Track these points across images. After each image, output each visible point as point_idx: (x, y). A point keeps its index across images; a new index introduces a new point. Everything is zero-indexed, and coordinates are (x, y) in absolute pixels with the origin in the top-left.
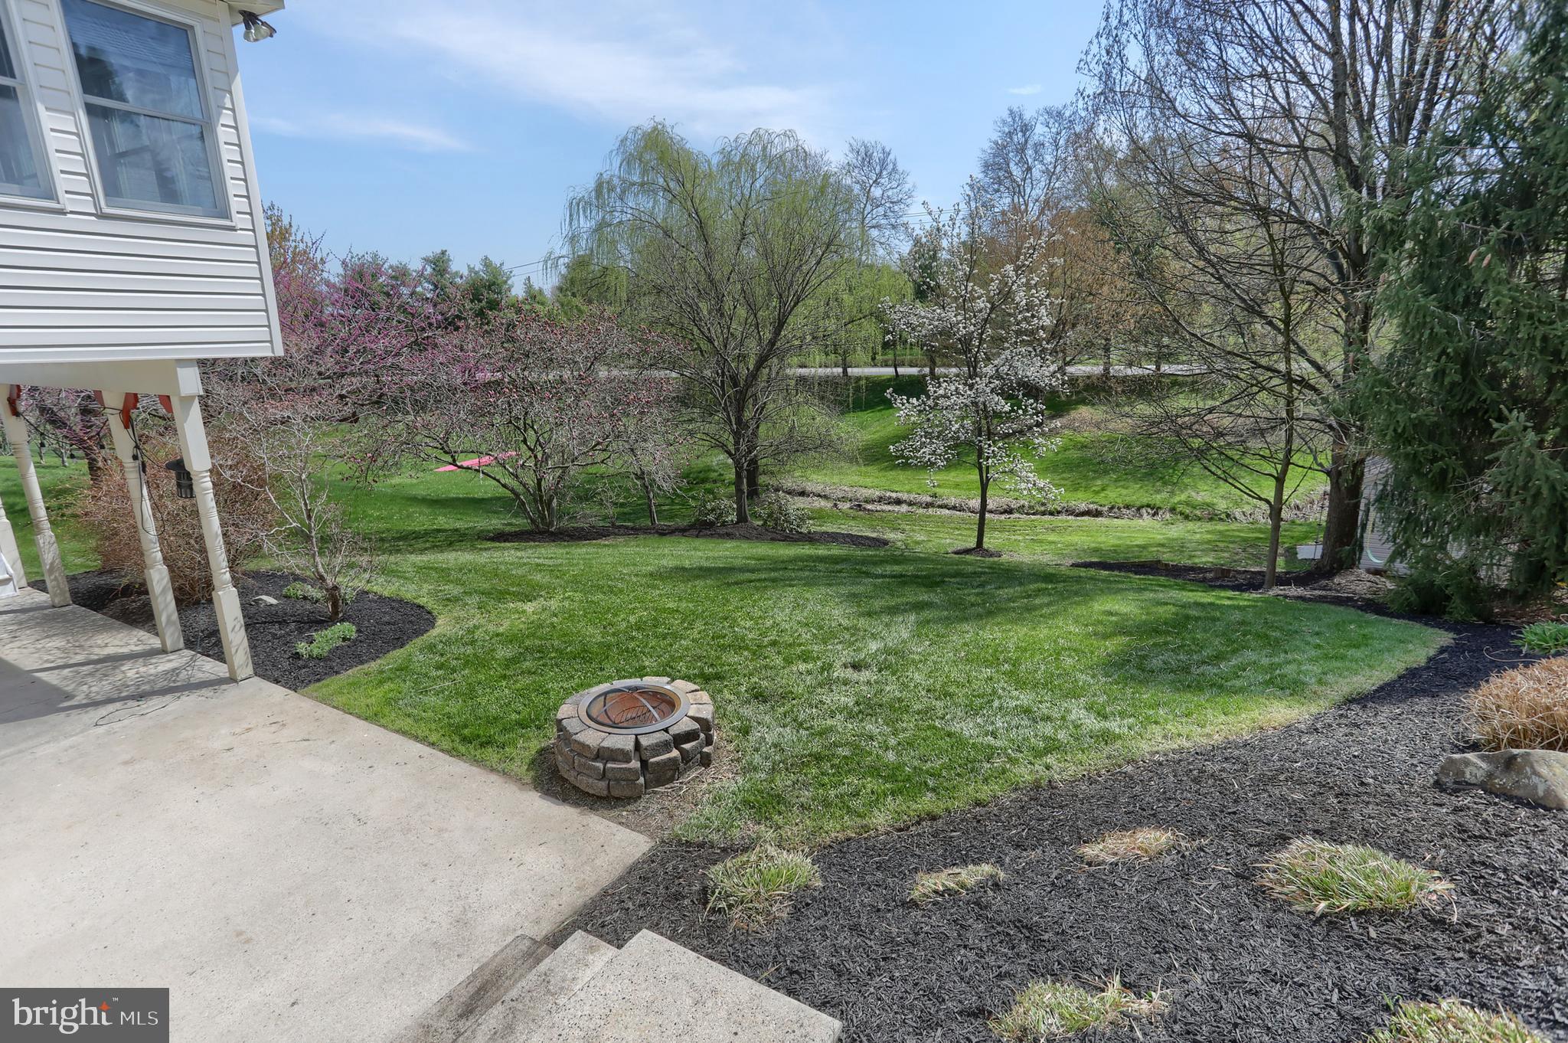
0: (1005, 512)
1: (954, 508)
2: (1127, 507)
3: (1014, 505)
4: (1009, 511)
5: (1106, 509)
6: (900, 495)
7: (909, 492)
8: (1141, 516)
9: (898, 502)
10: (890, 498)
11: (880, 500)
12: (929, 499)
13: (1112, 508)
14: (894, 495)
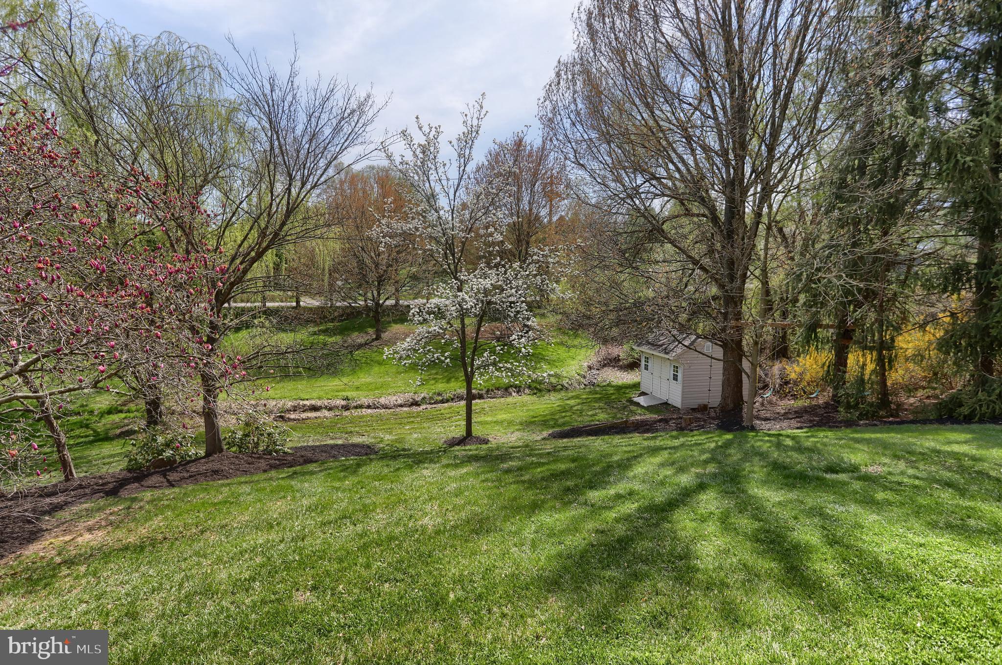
0: (412, 405)
1: (369, 407)
2: (498, 389)
3: (418, 398)
4: (415, 404)
5: (484, 392)
6: (313, 402)
7: (319, 399)
8: (511, 394)
9: (315, 409)
10: (304, 406)
11: (295, 409)
12: (343, 403)
13: (488, 391)
14: (307, 403)
